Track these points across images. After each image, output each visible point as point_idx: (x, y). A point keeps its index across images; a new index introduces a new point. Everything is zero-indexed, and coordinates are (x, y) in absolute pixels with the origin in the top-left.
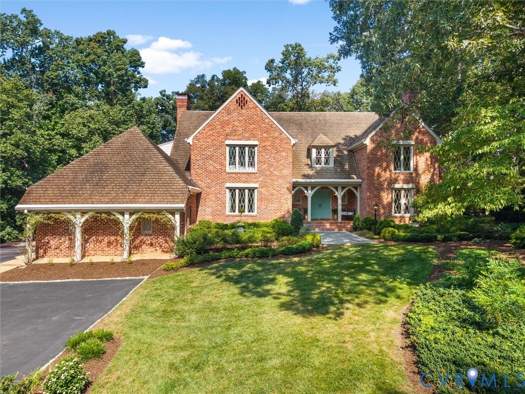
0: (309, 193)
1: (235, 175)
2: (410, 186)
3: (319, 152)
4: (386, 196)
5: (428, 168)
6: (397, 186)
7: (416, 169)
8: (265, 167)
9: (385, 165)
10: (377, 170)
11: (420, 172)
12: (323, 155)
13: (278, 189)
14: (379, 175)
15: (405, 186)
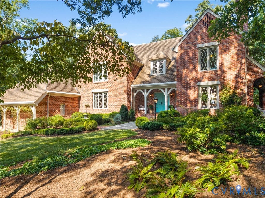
0: (145, 94)
1: (96, 84)
2: (215, 82)
3: (155, 64)
4: (192, 93)
5: (234, 64)
6: (202, 83)
7: (221, 67)
8: (112, 78)
9: (191, 66)
10: (185, 71)
11: (226, 69)
12: (158, 66)
13: (119, 92)
14: (186, 76)
15: (210, 83)
